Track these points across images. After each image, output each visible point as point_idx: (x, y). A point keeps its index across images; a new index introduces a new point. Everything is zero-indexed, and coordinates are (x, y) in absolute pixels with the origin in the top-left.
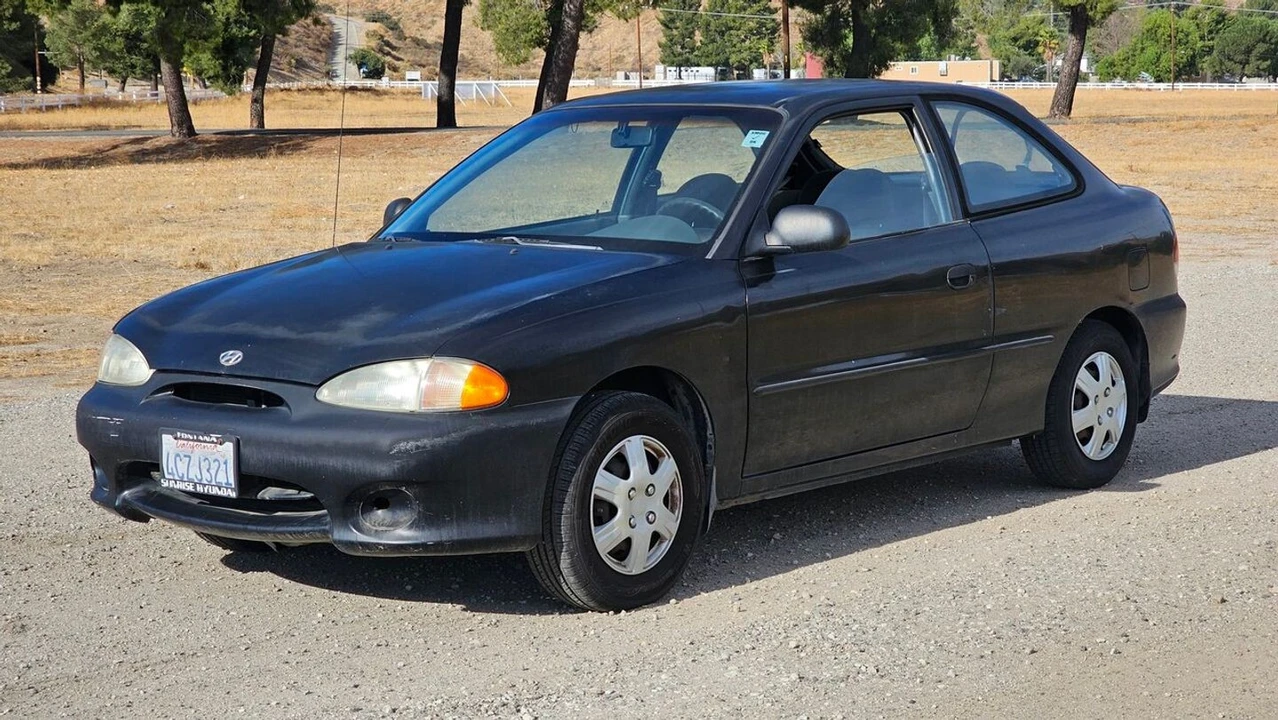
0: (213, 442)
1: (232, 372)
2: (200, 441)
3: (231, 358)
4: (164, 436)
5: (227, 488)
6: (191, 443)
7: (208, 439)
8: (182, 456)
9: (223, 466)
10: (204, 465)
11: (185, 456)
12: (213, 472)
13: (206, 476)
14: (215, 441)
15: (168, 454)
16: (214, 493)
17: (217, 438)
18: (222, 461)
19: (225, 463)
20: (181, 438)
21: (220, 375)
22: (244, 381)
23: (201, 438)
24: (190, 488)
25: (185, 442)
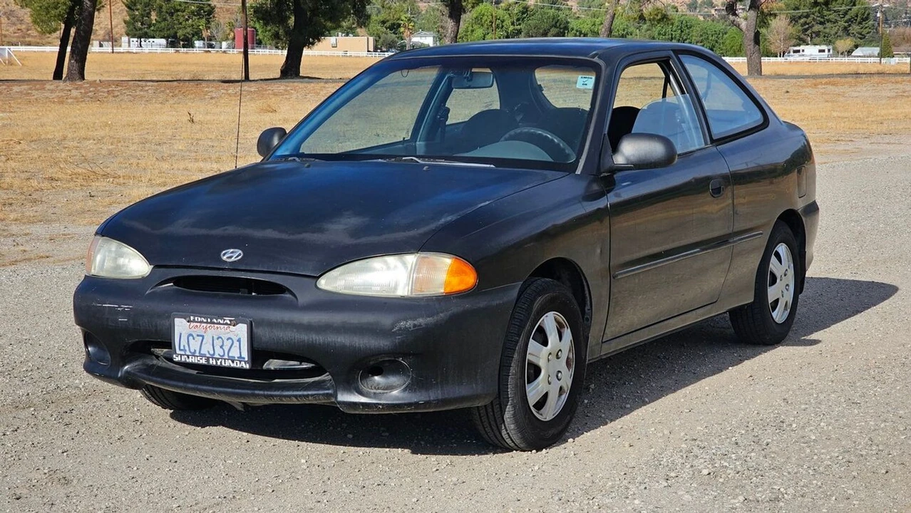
0: (226, 324)
1: (234, 267)
2: (214, 323)
3: (232, 255)
4: (176, 320)
5: (240, 362)
6: (205, 325)
7: (222, 322)
8: (195, 336)
9: (236, 344)
10: (218, 343)
11: (198, 335)
12: (226, 349)
13: (219, 352)
14: (229, 322)
15: (181, 334)
16: (227, 364)
17: (230, 320)
18: (235, 339)
19: (239, 341)
20: (194, 321)
21: (223, 269)
22: (249, 274)
23: (215, 320)
24: (203, 361)
25: (198, 324)
